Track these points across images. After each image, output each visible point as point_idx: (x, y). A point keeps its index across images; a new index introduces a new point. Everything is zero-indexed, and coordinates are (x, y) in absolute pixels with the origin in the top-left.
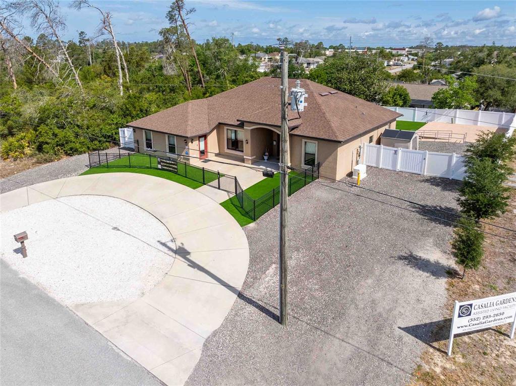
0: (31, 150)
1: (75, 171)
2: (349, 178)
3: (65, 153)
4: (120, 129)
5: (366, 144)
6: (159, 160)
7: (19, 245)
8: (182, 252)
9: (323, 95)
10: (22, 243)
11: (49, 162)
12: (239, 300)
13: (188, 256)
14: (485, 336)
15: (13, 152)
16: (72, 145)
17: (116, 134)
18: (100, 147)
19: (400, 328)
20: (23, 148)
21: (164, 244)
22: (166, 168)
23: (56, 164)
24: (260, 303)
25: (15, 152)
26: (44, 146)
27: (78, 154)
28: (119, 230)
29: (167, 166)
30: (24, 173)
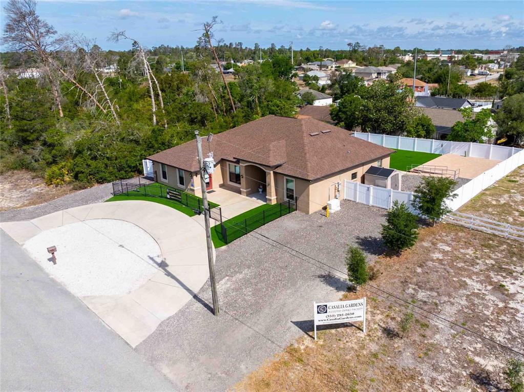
0: (70, 178)
1: (102, 197)
2: (323, 211)
3: (97, 181)
4: (143, 160)
5: (346, 180)
6: (168, 191)
7: (50, 256)
8: (163, 265)
9: (312, 135)
10: (53, 253)
11: (83, 189)
12: (193, 299)
13: (166, 268)
14: (348, 330)
15: (55, 179)
16: (102, 175)
17: (140, 164)
18: (126, 176)
19: (291, 321)
20: (63, 176)
21: (152, 259)
22: (173, 198)
23: (88, 190)
24: (206, 302)
25: (57, 179)
26: (79, 175)
27: (108, 183)
28: (123, 247)
29: (174, 197)
30: (63, 198)
